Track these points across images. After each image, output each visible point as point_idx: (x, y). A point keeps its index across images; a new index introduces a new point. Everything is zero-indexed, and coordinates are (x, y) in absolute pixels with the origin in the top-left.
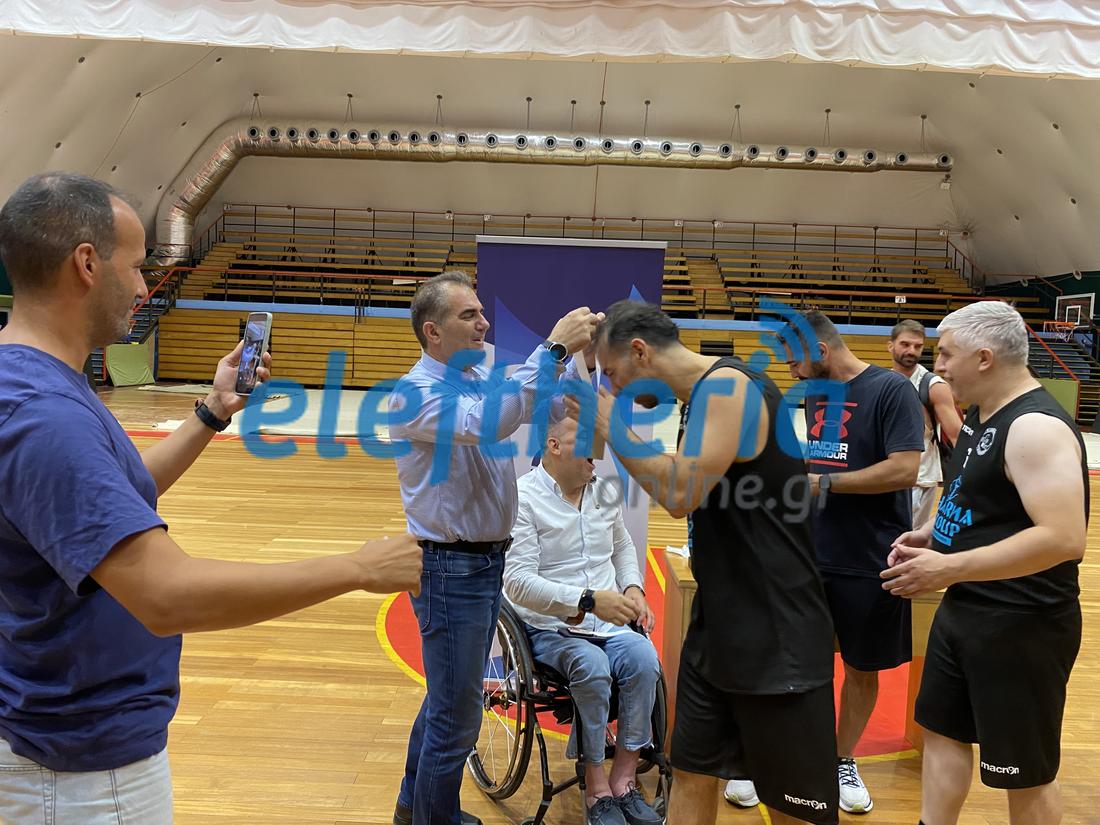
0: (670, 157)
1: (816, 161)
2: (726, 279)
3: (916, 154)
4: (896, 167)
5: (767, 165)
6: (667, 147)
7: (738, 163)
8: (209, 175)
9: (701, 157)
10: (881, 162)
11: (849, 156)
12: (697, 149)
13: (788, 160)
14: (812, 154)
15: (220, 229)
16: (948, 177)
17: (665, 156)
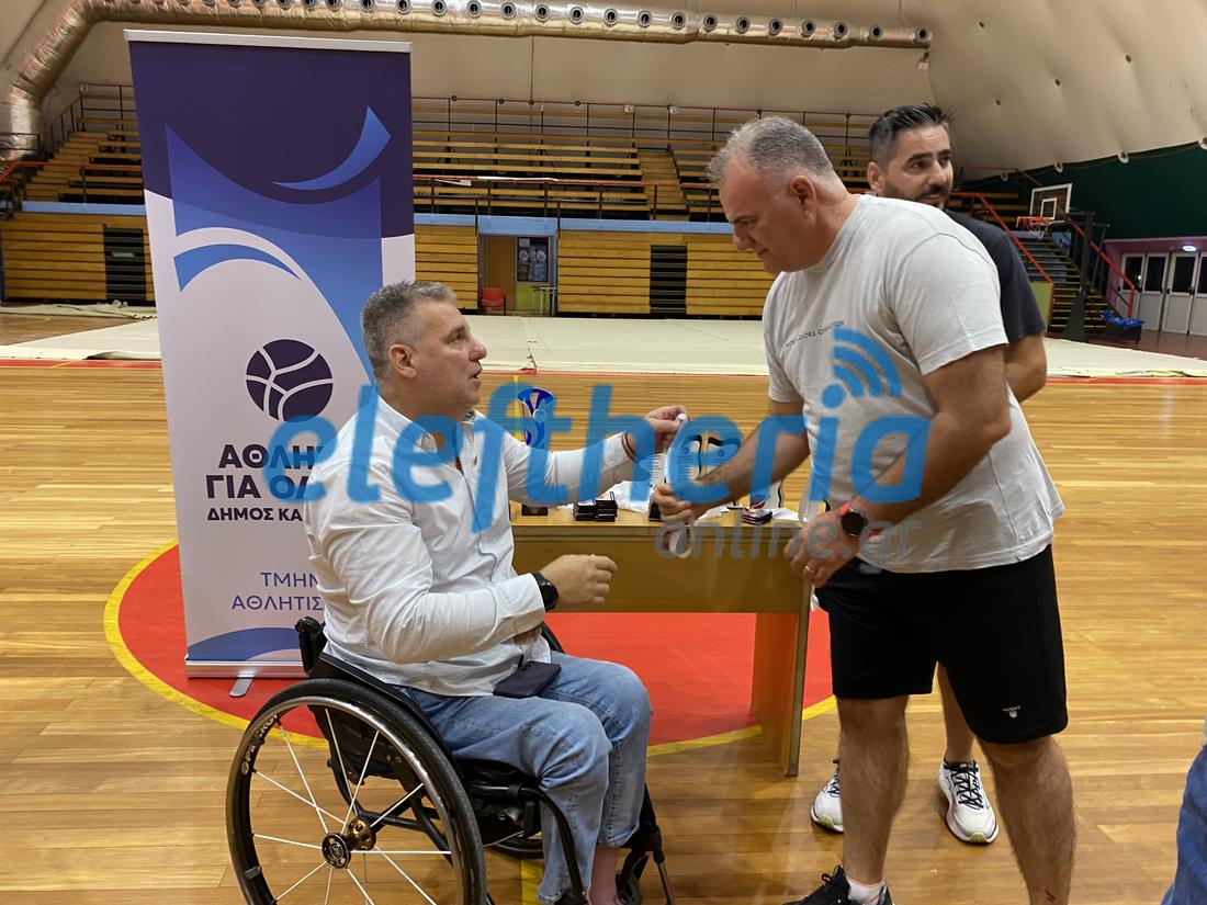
0: (615, 27)
1: (781, 34)
2: (682, 174)
3: (892, 27)
4: (869, 43)
5: (727, 39)
6: (612, 16)
7: (693, 37)
8: (54, 45)
9: (652, 28)
10: (852, 37)
11: (817, 29)
12: (646, 18)
13: (749, 33)
14: (777, 26)
15: (77, 114)
16: (927, 55)
17: (609, 26)
